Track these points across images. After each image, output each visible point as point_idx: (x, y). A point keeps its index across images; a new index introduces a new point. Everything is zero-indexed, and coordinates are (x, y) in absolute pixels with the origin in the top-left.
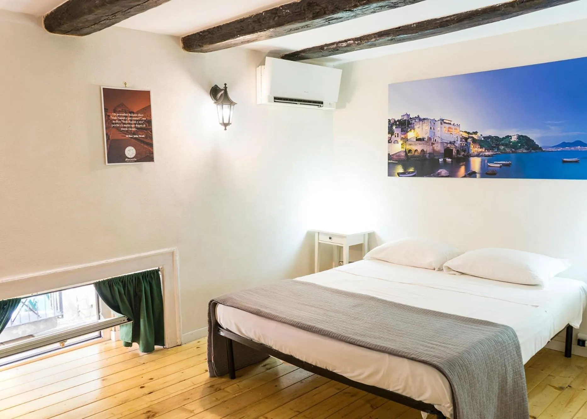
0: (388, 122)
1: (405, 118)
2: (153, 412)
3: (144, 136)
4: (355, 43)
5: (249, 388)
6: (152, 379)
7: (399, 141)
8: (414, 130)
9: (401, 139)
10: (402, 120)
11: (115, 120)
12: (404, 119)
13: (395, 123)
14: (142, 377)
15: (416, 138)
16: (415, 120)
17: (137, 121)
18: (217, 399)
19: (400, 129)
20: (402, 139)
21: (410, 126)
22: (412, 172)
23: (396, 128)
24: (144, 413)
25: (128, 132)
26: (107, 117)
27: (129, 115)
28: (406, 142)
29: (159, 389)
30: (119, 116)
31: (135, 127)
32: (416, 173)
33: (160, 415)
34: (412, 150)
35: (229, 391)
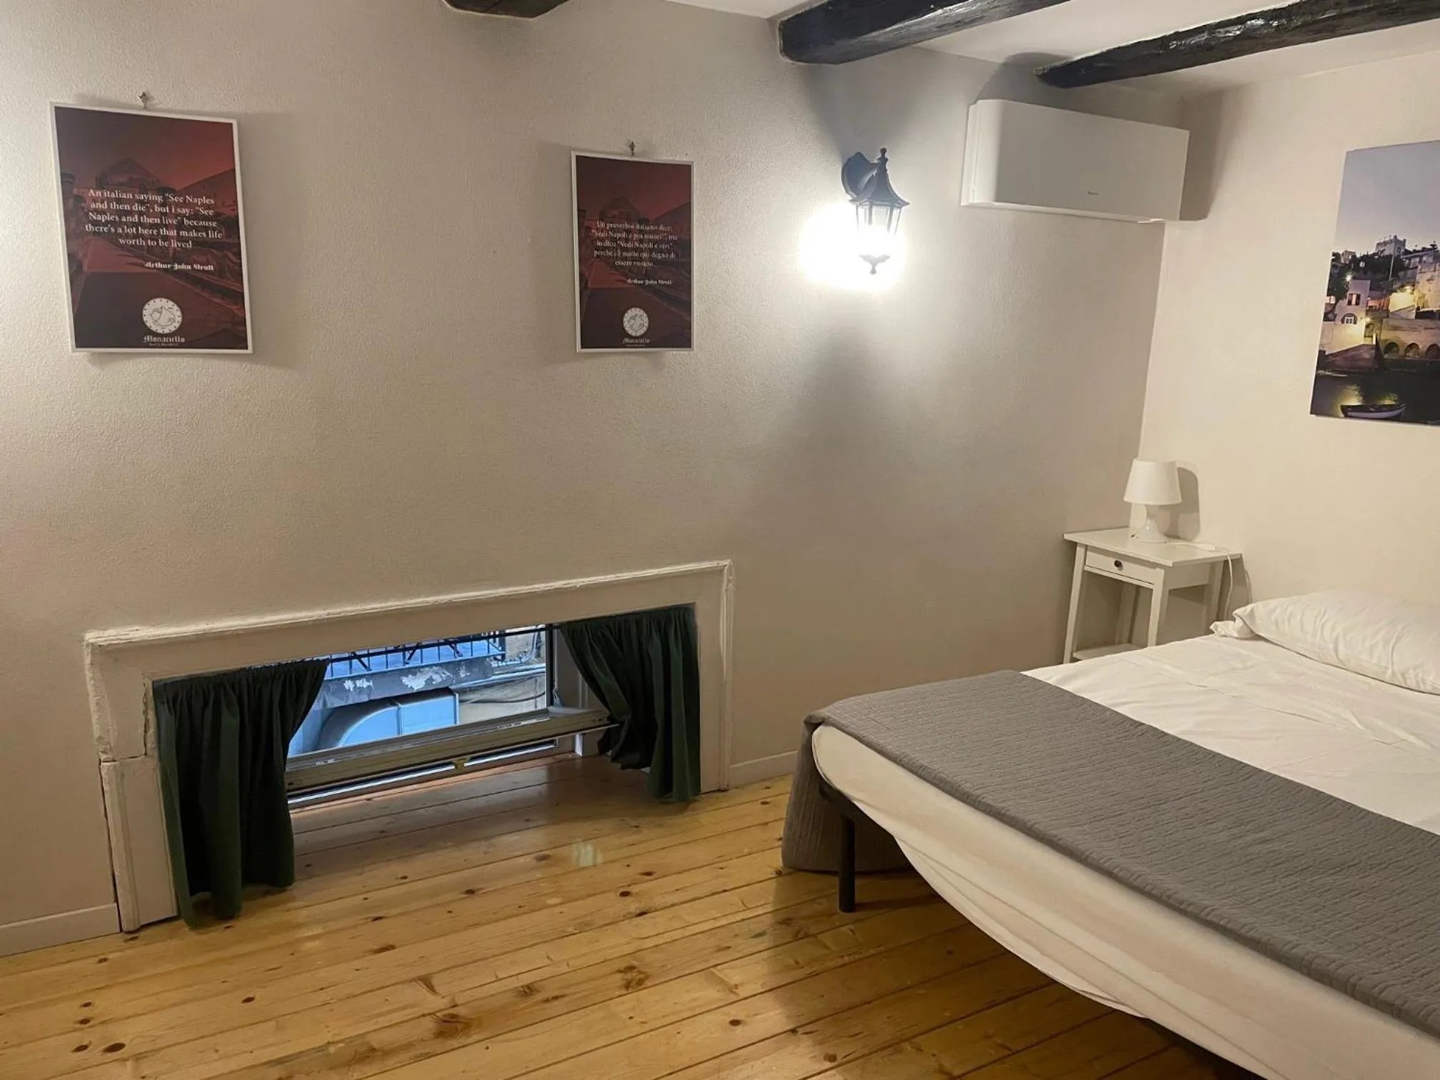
0: (1330, 261)
1: (1389, 250)
2: (640, 972)
3: (669, 282)
4: (1271, 25)
5: (879, 946)
6: (649, 874)
7: (1359, 318)
8: (1414, 286)
9: (1367, 311)
10: (1377, 257)
11: (602, 240)
12: (1386, 253)
13: (1353, 265)
14: (628, 866)
15: (1418, 308)
16: (1421, 257)
17: (655, 242)
18: (797, 963)
19: (1369, 282)
20: (1370, 311)
21: (1401, 274)
22: (1390, 408)
23: (1354, 278)
24: (620, 971)
25: (631, 272)
26: (584, 230)
27: (638, 227)
28: (1381, 321)
29: (662, 906)
30: (612, 229)
31: (651, 260)
32: (1403, 409)
33: (657, 985)
34: (1398, 343)
35: (829, 944)
